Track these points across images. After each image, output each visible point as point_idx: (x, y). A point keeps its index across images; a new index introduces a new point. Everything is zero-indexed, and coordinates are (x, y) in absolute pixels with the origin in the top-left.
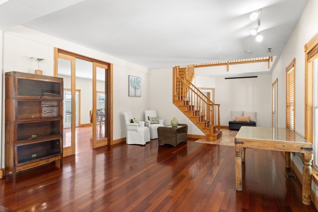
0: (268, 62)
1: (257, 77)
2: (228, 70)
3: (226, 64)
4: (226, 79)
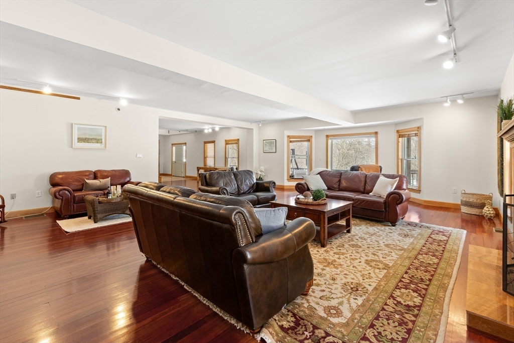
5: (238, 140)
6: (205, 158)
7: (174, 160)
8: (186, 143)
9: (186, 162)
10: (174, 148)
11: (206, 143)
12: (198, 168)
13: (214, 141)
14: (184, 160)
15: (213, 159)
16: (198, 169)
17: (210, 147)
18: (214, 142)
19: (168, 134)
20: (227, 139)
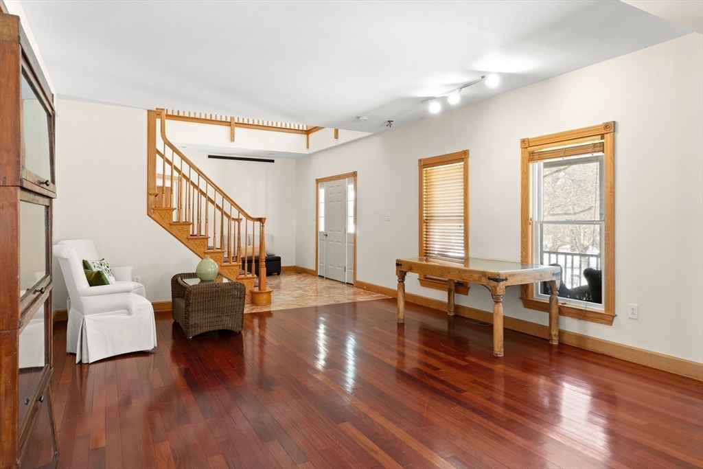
0: (306, 136)
1: (273, 161)
2: (232, 139)
3: (229, 124)
4: (210, 157)
5: (611, 127)
6: (424, 222)
7: (322, 228)
8: (355, 174)
9: (355, 236)
10: (322, 192)
11: (425, 164)
12: (399, 264)
13: (466, 153)
14: (351, 228)
15: (458, 227)
16: (402, 269)
17: (445, 180)
18: (462, 157)
19: (306, 152)
20: (531, 135)
